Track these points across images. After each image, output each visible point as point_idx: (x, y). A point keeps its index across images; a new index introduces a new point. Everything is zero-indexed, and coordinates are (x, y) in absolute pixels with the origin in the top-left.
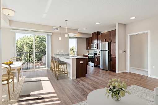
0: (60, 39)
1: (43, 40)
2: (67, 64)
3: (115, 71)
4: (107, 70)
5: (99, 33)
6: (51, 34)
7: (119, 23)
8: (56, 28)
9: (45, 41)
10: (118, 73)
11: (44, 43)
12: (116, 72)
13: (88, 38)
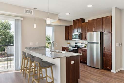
0: (35, 26)
1: (7, 28)
2: (53, 66)
3: (110, 70)
4: (98, 69)
5: (83, 20)
6: (22, 19)
7: (116, 8)
8: (29, 10)
9: (9, 29)
10: (115, 72)
11: (8, 31)
12: (112, 71)
13: (68, 26)
